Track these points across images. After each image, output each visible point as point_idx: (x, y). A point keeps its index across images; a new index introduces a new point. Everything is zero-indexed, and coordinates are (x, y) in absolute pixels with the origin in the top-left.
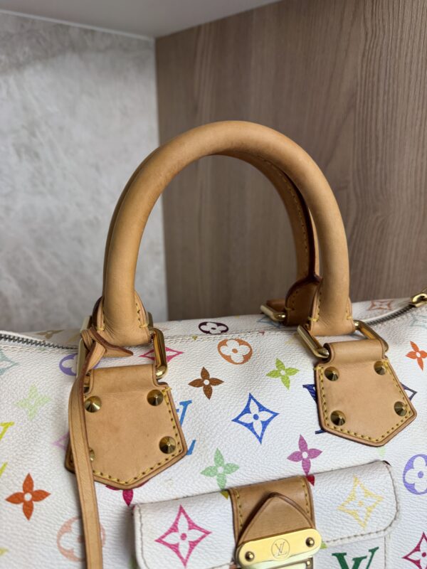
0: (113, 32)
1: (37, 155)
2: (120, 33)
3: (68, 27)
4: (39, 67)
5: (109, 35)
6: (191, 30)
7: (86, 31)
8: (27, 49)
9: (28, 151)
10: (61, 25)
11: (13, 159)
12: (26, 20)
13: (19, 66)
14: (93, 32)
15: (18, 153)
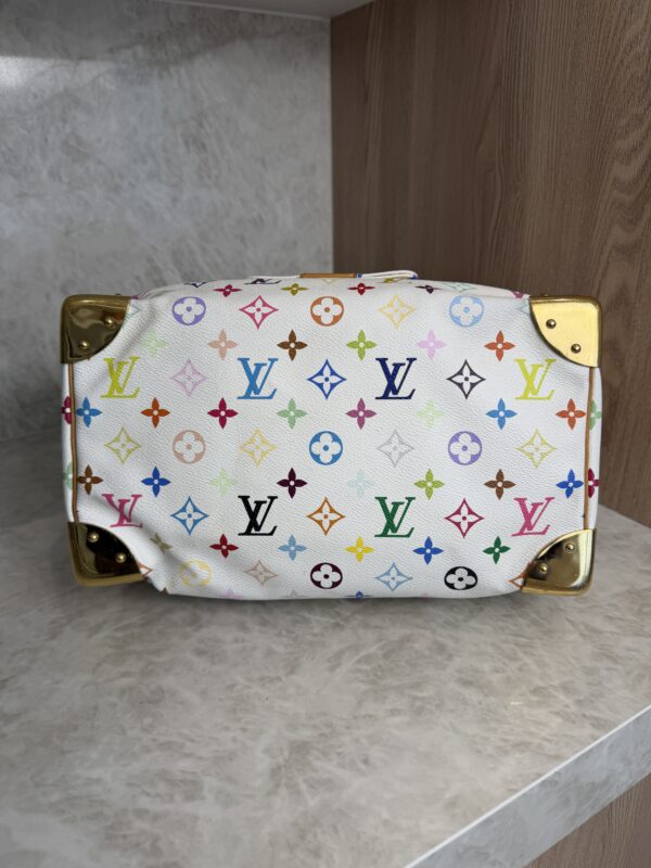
0: (284, 14)
1: (204, 146)
2: (291, 15)
3: (237, 13)
4: (209, 56)
5: (281, 18)
6: (363, 8)
7: (256, 16)
8: (198, 38)
9: (196, 143)
10: (232, 11)
11: (182, 150)
12: (198, 8)
13: (190, 56)
14: (263, 16)
15: (186, 143)
